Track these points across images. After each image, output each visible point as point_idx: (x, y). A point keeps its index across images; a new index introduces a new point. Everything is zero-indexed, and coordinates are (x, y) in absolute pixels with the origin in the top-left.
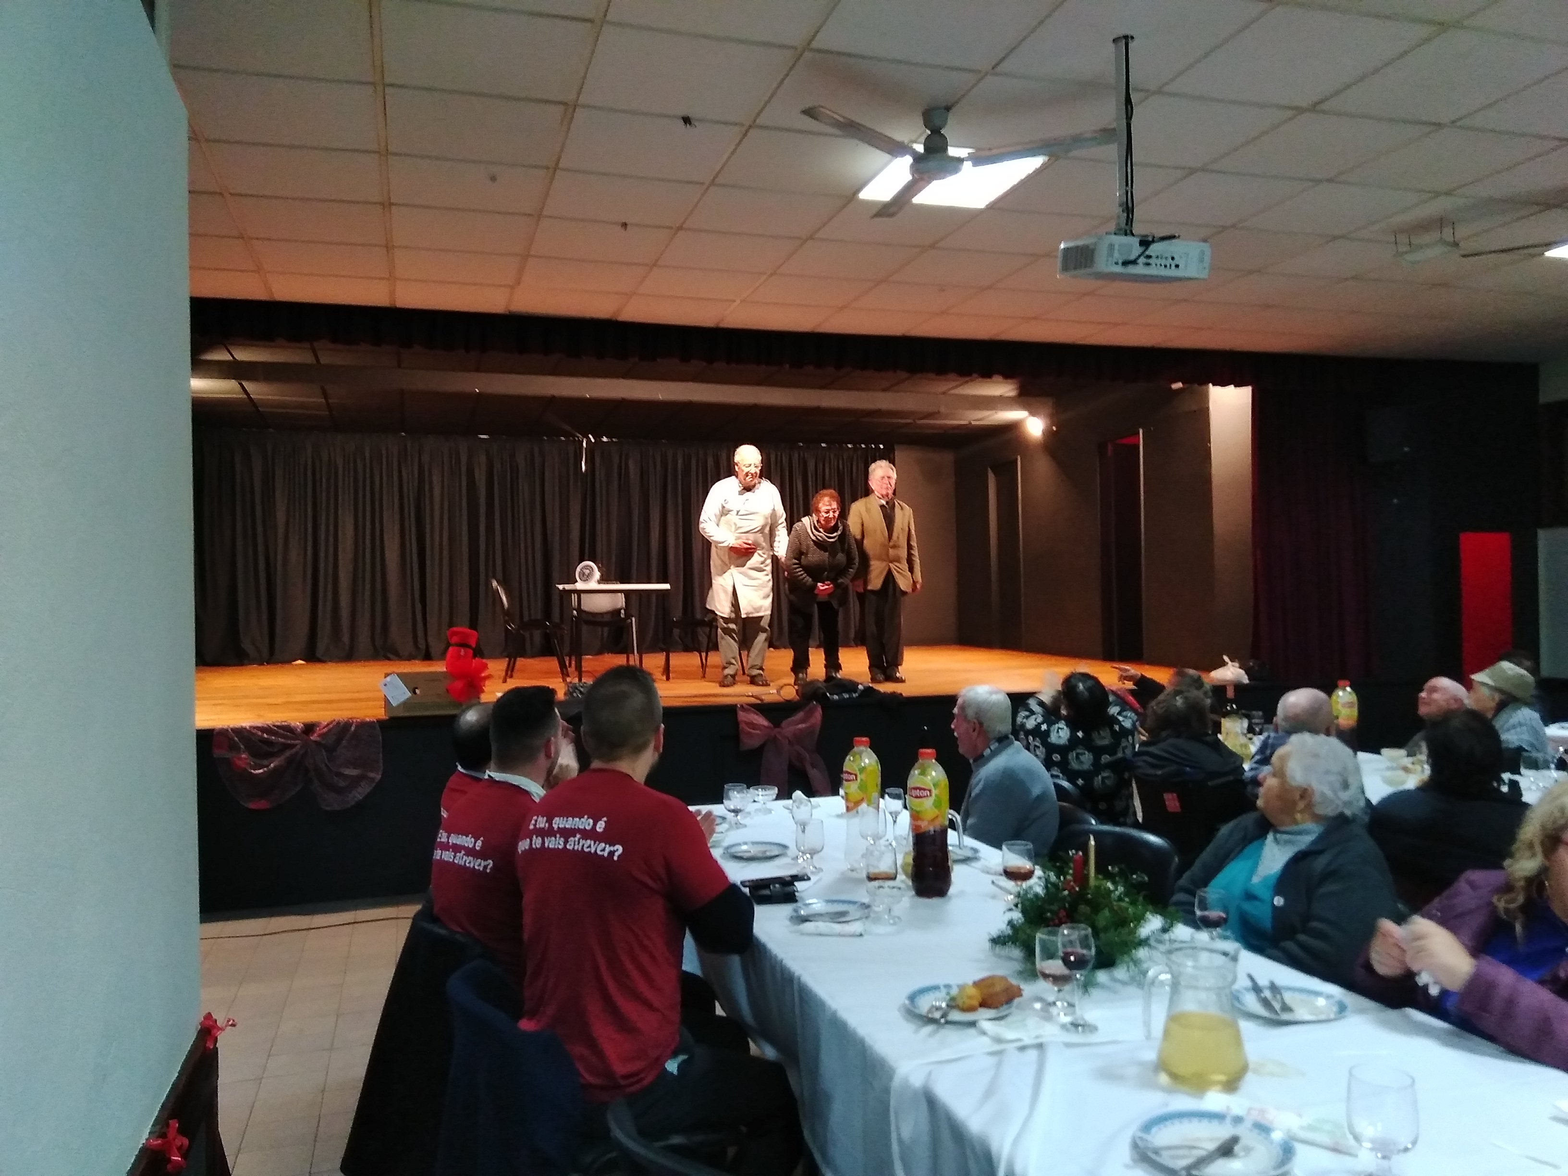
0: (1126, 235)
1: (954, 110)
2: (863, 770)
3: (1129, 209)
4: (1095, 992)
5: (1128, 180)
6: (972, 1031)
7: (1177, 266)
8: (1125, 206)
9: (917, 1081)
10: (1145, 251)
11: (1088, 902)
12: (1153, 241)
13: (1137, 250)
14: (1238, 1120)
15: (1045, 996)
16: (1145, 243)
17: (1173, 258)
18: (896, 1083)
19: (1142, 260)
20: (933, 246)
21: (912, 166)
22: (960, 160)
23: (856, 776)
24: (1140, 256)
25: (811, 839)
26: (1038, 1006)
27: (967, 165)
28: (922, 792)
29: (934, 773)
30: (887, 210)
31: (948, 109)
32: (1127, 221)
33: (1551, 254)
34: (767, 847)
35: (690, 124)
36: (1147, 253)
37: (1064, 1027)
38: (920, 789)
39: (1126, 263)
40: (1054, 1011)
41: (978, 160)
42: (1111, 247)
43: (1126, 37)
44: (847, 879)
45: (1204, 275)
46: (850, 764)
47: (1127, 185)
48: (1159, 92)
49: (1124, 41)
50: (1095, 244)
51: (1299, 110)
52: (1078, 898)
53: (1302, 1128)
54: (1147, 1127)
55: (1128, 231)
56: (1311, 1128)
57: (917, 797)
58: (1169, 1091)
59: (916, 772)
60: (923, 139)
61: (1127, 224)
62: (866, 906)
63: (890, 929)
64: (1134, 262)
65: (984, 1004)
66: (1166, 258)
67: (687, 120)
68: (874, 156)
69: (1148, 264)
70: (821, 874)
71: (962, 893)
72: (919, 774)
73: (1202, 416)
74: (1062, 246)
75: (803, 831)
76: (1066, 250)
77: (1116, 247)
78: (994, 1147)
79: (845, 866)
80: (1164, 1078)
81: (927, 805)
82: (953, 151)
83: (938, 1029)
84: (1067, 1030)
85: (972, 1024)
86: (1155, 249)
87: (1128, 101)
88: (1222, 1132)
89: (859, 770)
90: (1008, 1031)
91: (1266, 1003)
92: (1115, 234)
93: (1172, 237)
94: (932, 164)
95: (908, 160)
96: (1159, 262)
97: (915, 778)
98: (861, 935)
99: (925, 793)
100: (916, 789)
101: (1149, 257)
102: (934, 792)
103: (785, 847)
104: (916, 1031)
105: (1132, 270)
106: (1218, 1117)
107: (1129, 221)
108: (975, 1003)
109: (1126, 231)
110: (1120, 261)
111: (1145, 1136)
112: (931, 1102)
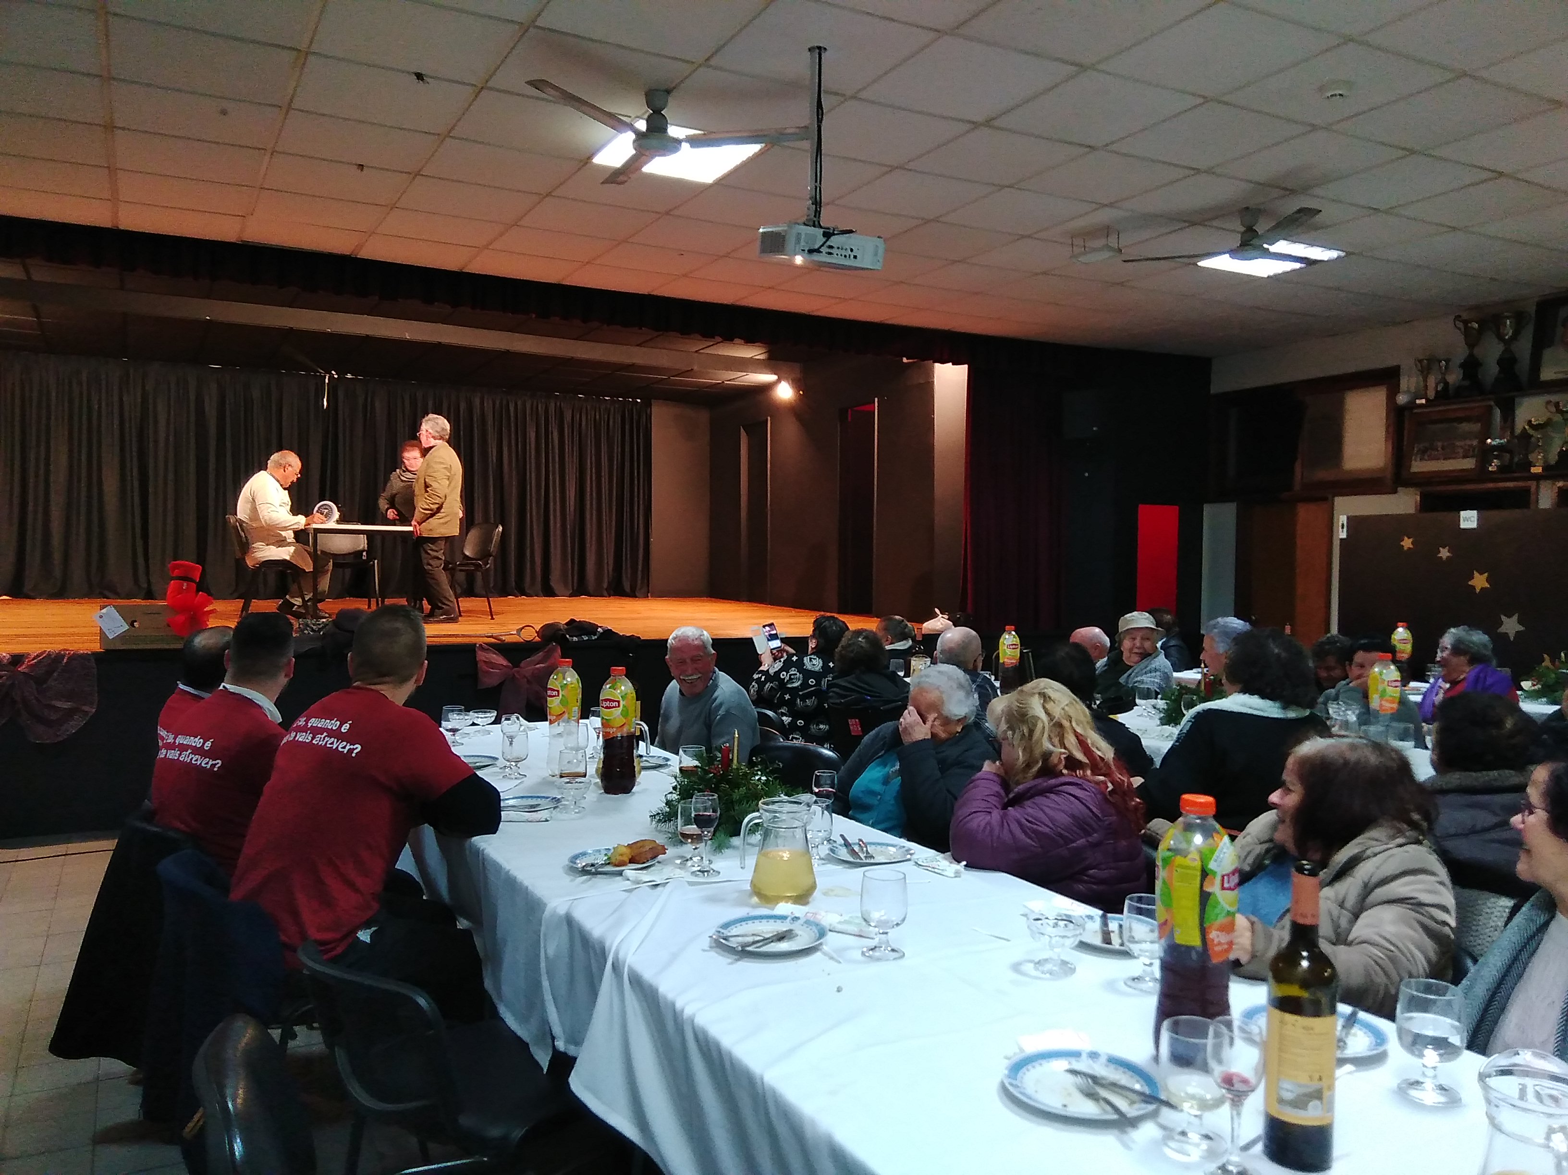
0: (814, 226)
1: (674, 93)
2: (564, 686)
3: (817, 203)
4: (727, 852)
5: (818, 177)
6: (619, 878)
7: (855, 257)
8: (813, 200)
9: (562, 911)
10: (825, 243)
11: (728, 782)
12: (834, 234)
13: (821, 240)
14: (796, 919)
15: (686, 855)
16: (827, 235)
17: (852, 250)
18: (547, 914)
19: (824, 250)
20: (667, 213)
21: (634, 141)
22: (678, 142)
23: (558, 691)
24: (822, 245)
25: (517, 750)
26: (678, 862)
27: (685, 146)
28: (613, 703)
29: (623, 688)
30: (616, 176)
31: (668, 92)
32: (815, 213)
33: (1204, 263)
34: (479, 759)
35: (423, 80)
36: (828, 243)
37: (693, 873)
38: (610, 700)
39: (811, 251)
40: (689, 863)
41: (694, 142)
42: (799, 234)
43: (819, 48)
44: (546, 783)
45: (878, 266)
46: (554, 682)
47: (816, 181)
48: (854, 97)
49: (818, 51)
50: (785, 231)
51: (976, 125)
52: (723, 778)
53: (840, 923)
54: (726, 926)
55: (816, 223)
56: (846, 922)
57: (607, 708)
58: (754, 907)
59: (608, 686)
60: (646, 116)
61: (815, 216)
62: (558, 801)
63: (574, 816)
64: (818, 251)
65: (632, 861)
66: (846, 249)
67: (420, 76)
68: (598, 130)
69: (830, 254)
70: (524, 779)
71: (645, 790)
72: (610, 688)
73: (927, 388)
74: (761, 230)
75: (511, 744)
76: (764, 233)
77: (803, 236)
78: (607, 945)
79: (547, 773)
80: (755, 899)
81: (616, 714)
82: (674, 131)
83: (590, 879)
84: (697, 875)
85: (620, 874)
86: (834, 241)
87: (819, 105)
88: (782, 927)
89: (561, 687)
90: (645, 876)
91: (853, 853)
92: (805, 224)
93: (851, 232)
94: (653, 142)
95: (630, 136)
96: (839, 252)
97: (607, 691)
98: (547, 821)
99: (614, 704)
100: (606, 700)
101: (831, 247)
102: (622, 703)
103: (496, 759)
104: (572, 881)
105: (816, 257)
106: (783, 918)
107: (817, 213)
108: (626, 859)
109: (814, 221)
110: (806, 250)
111: (723, 931)
112: (569, 921)
